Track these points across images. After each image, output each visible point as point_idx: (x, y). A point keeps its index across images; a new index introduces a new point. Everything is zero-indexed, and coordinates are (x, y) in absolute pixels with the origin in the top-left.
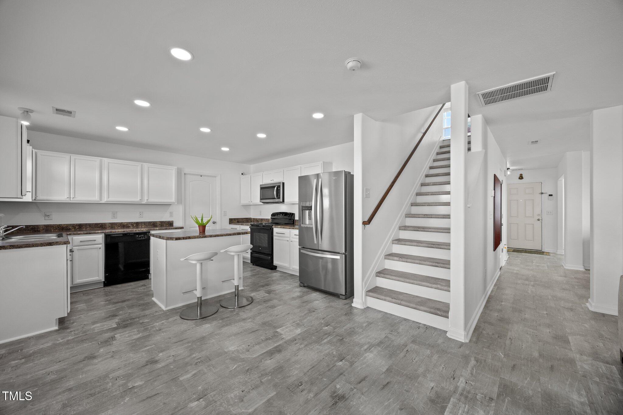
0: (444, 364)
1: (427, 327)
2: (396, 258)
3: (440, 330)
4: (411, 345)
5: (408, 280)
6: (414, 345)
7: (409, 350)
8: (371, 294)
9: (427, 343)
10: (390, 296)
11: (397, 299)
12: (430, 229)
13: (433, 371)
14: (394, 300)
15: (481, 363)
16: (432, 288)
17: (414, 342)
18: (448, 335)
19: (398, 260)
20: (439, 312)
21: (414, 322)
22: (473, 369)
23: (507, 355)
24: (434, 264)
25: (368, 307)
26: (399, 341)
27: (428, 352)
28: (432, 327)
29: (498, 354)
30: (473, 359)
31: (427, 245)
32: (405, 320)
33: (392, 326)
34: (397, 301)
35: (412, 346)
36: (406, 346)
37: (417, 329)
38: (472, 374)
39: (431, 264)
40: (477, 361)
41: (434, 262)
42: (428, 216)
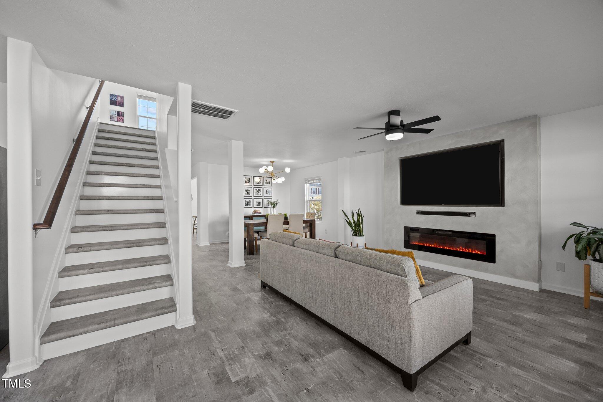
0: (197, 351)
1: (154, 333)
2: (82, 272)
3: (167, 328)
4: (156, 358)
5: (114, 293)
6: (159, 356)
7: (159, 364)
8: (46, 339)
9: (168, 345)
10: (93, 324)
11: (107, 322)
12: (122, 226)
13: (196, 363)
14: (102, 326)
15: (217, 331)
16: (148, 289)
17: (155, 354)
18: (178, 327)
19: (87, 272)
20: (166, 311)
21: (134, 337)
22: (217, 338)
23: (224, 316)
24: (142, 264)
25: (45, 361)
26: (140, 363)
27: (177, 352)
28: (157, 330)
29: (219, 318)
30: (210, 332)
31: (125, 245)
32: (123, 341)
33: (114, 357)
34: (108, 324)
35: (157, 360)
36: (152, 363)
37: (145, 341)
38: (220, 342)
39: (138, 265)
40: (214, 331)
41: (141, 262)
42: (114, 212)
